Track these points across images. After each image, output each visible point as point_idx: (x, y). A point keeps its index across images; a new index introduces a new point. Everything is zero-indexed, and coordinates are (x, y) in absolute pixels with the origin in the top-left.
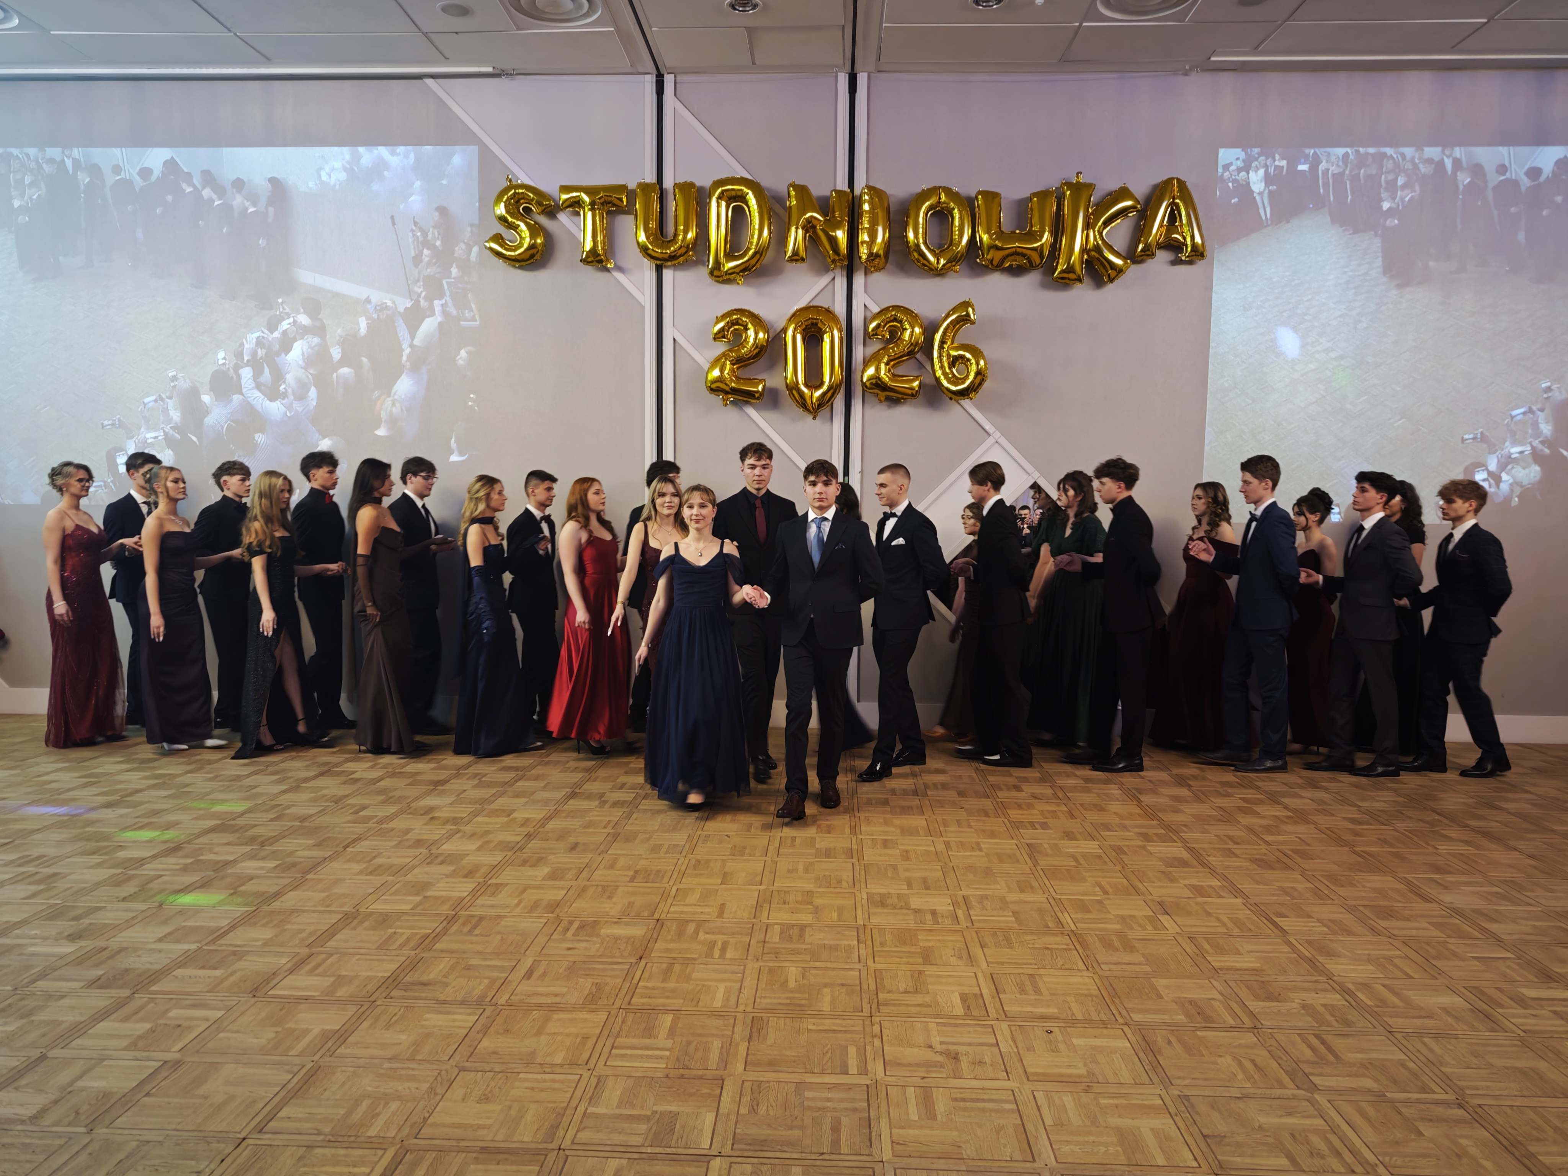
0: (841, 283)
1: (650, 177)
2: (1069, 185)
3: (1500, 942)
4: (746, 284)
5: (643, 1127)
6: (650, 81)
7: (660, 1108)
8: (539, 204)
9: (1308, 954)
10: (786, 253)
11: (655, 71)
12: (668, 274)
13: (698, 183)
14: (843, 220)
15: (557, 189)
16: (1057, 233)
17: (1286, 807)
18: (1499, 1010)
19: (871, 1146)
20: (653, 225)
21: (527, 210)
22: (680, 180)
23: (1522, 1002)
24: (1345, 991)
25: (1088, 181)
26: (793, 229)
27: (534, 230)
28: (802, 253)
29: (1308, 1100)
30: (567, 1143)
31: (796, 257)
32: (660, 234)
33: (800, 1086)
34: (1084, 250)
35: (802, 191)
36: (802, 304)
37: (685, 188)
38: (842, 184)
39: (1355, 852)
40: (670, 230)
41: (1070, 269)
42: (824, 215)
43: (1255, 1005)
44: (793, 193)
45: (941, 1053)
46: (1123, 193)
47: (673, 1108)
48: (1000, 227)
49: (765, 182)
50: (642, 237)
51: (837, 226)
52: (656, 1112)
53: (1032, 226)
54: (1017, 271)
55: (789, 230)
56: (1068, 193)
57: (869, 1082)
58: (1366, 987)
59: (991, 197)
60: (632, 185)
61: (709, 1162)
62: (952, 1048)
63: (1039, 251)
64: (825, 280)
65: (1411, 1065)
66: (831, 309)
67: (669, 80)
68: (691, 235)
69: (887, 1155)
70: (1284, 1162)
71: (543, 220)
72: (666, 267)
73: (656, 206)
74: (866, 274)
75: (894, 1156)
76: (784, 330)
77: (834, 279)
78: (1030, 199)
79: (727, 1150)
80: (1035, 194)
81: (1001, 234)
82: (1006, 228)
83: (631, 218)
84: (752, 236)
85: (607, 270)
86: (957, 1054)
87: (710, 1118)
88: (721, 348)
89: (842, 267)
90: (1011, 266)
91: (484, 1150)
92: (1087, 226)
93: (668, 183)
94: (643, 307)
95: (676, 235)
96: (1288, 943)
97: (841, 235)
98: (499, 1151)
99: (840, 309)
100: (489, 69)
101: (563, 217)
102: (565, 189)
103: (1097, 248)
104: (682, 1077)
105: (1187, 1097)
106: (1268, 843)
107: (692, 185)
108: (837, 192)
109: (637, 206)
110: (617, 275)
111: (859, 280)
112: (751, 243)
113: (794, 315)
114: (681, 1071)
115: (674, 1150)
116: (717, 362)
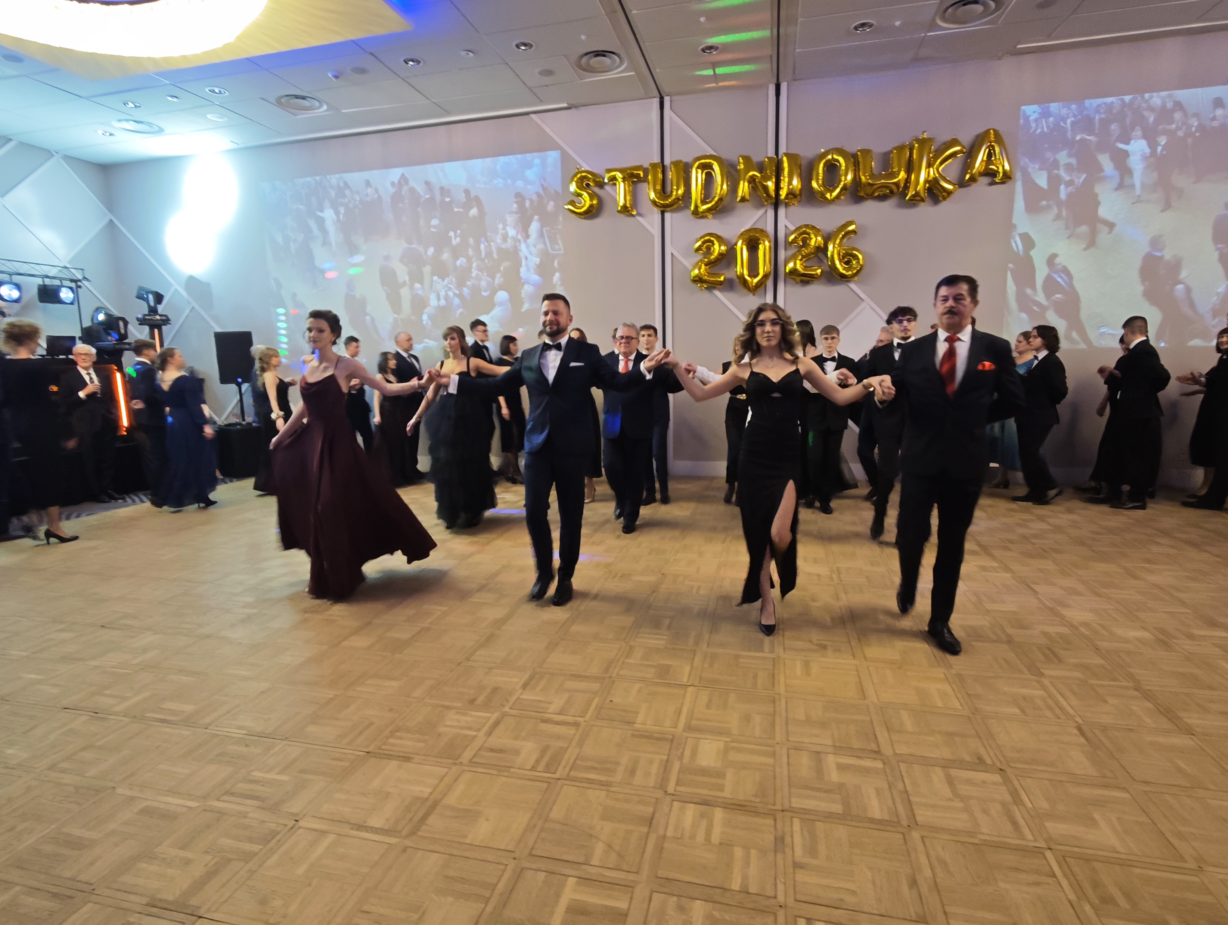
0: (771, 213)
1: (657, 160)
2: (918, 140)
3: (1183, 603)
4: (714, 218)
5: (653, 670)
6: (656, 101)
7: (662, 662)
8: (594, 181)
9: (1050, 605)
10: (737, 197)
11: (658, 95)
12: (667, 215)
13: (684, 160)
14: (772, 174)
15: (604, 171)
16: (909, 172)
17: (1049, 524)
18: (1174, 641)
19: (774, 686)
20: (659, 187)
21: (588, 185)
22: (674, 160)
23: (1191, 637)
24: (1072, 626)
25: (930, 137)
26: (742, 182)
27: (591, 197)
28: (747, 197)
29: (1037, 682)
30: (614, 675)
31: (743, 200)
32: (663, 192)
33: (737, 657)
34: (926, 181)
35: (747, 159)
36: (747, 227)
37: (676, 164)
38: (771, 153)
39: (1093, 551)
40: (668, 189)
41: (917, 194)
42: (760, 172)
43: (1010, 631)
44: (741, 161)
45: (817, 645)
46: (954, 142)
47: (669, 663)
48: (871, 171)
49: (725, 156)
50: (652, 195)
51: (769, 179)
52: (660, 664)
53: (893, 168)
54: (883, 198)
55: (739, 184)
56: (916, 145)
57: (774, 657)
58: (1086, 625)
59: (866, 152)
60: (646, 165)
61: (686, 688)
62: (822, 642)
63: (897, 184)
64: (761, 212)
65: (1108, 667)
66: (764, 229)
67: (667, 100)
68: (680, 192)
69: (782, 690)
70: (1017, 711)
71: (597, 190)
72: (667, 211)
73: (660, 176)
74: (786, 207)
75: (786, 691)
76: (736, 244)
77: (766, 211)
78: (891, 152)
79: (696, 683)
80: (895, 148)
81: (872, 176)
82: (875, 172)
83: (646, 184)
84: (717, 190)
85: (633, 216)
86: (826, 645)
87: (687, 669)
88: (699, 257)
89: (771, 204)
90: (879, 195)
91: (572, 675)
92: (929, 165)
93: (667, 162)
94: (653, 236)
95: (672, 192)
96: (1038, 599)
97: (771, 185)
98: (580, 676)
99: (770, 229)
100: (565, 105)
101: (607, 188)
102: (609, 171)
103: (935, 180)
104: (674, 649)
105: (960, 675)
106: (1034, 544)
107: (681, 161)
108: (768, 158)
109: (650, 177)
110: (639, 218)
111: (782, 211)
112: (716, 193)
113: (742, 234)
114: (674, 646)
115: (669, 682)
116: (697, 265)
